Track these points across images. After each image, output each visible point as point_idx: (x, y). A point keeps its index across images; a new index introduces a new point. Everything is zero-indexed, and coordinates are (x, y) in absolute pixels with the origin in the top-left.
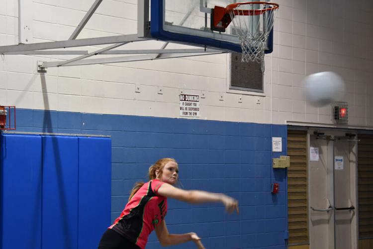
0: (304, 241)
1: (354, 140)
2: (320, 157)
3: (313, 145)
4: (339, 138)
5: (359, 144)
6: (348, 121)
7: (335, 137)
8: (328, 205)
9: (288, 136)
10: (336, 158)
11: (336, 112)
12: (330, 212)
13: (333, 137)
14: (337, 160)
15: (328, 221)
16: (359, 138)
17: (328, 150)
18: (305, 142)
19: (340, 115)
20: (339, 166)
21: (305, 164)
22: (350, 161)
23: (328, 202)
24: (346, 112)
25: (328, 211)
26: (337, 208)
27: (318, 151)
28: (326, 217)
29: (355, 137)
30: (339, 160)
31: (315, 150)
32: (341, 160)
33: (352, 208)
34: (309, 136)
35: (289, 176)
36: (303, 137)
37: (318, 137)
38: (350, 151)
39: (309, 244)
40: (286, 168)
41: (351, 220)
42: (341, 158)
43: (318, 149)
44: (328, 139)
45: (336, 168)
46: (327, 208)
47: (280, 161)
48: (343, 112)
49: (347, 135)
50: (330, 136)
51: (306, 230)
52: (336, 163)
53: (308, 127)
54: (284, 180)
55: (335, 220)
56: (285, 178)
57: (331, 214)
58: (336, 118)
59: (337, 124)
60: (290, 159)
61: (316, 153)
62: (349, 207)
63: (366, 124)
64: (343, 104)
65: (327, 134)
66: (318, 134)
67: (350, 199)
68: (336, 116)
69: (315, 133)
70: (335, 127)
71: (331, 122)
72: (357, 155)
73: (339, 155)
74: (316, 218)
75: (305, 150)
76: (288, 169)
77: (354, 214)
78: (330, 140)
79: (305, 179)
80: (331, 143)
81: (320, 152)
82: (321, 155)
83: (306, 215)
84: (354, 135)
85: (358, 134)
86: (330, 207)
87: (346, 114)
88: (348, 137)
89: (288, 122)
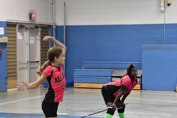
0: (15, 78)
1: (39, 29)
2: (23, 37)
3: (19, 31)
4: (32, 28)
5: (41, 31)
6: (36, 20)
7: (30, 28)
8: (27, 60)
9: (7, 27)
10: (31, 38)
11: (30, 16)
12: (27, 64)
13: (29, 28)
14: (31, 39)
15: (27, 68)
16: (41, 28)
17: (27, 34)
18: (15, 30)
19: (32, 17)
20: (32, 42)
21: (15, 41)
22: (37, 39)
23: (27, 59)
24: (35, 16)
25: (27, 63)
26: (31, 61)
27: (22, 34)
28: (26, 66)
29: (40, 28)
30: (32, 39)
31: (20, 34)
32: (33, 39)
33: (38, 62)
34: (17, 27)
35: (8, 46)
36: (14, 28)
37: (22, 28)
38: (37, 34)
39: (17, 79)
40: (6, 43)
41: (37, 68)
42: (33, 38)
43: (21, 33)
44: (27, 28)
45: (31, 43)
46: (26, 62)
47: (3, 39)
48: (34, 16)
49: (36, 27)
50: (27, 27)
51: (16, 72)
52: (31, 40)
53: (17, 23)
54: (5, 48)
55: (30, 68)
56: (6, 47)
57: (28, 65)
58: (30, 19)
59: (31, 21)
60: (8, 38)
61: (21, 35)
62: (37, 61)
63: (45, 22)
64: (34, 12)
65: (26, 26)
66: (22, 26)
67: (37, 57)
68: (30, 17)
69: (20, 26)
70: (30, 23)
71: (28, 21)
72: (40, 36)
73: (32, 36)
74: (21, 66)
75: (15, 34)
76: (7, 43)
77: (39, 64)
78: (28, 29)
79: (16, 48)
80: (28, 30)
81: (23, 35)
82: (23, 36)
83: (16, 65)
84: (39, 27)
85: (41, 27)
86: (28, 61)
87: (35, 17)
88: (36, 28)
89: (6, 20)
